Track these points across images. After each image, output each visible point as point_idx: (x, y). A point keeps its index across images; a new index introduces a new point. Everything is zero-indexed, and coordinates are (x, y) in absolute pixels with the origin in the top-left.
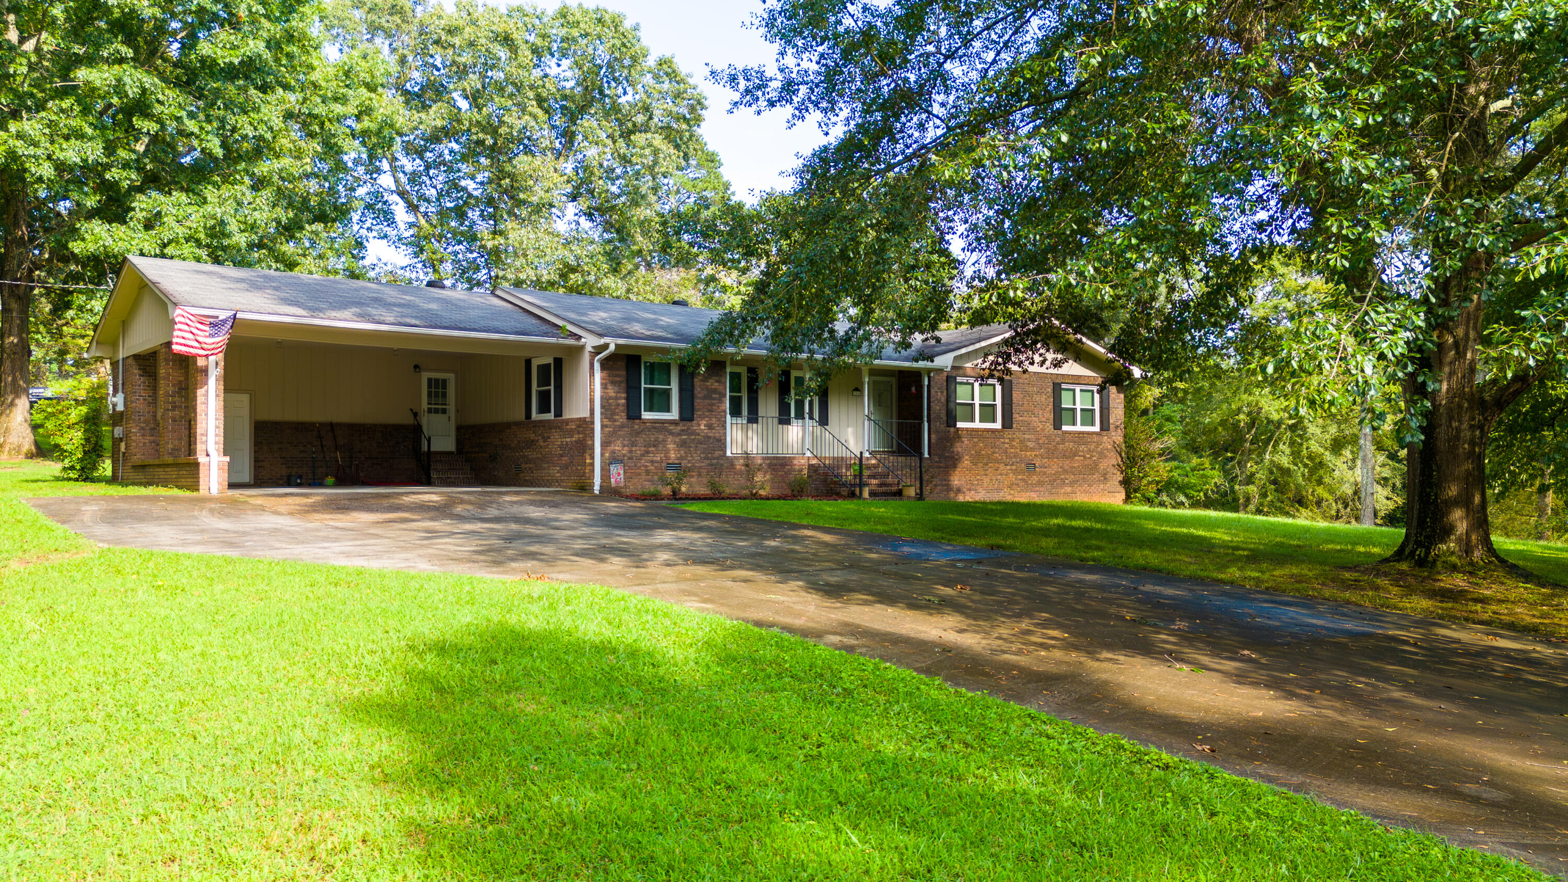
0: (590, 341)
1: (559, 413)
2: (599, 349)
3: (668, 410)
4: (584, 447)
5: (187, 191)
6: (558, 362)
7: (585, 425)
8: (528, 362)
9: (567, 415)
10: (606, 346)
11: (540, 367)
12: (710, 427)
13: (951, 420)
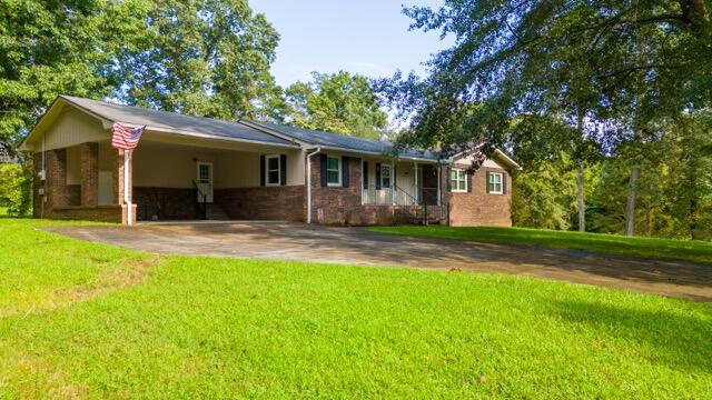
0: (305, 147)
1: (284, 182)
2: (309, 151)
3: (337, 182)
4: (302, 200)
5: (49, 65)
6: (284, 158)
7: (303, 189)
8: (263, 158)
9: (289, 184)
10: (316, 149)
11: (271, 160)
12: (355, 190)
13: (449, 189)
